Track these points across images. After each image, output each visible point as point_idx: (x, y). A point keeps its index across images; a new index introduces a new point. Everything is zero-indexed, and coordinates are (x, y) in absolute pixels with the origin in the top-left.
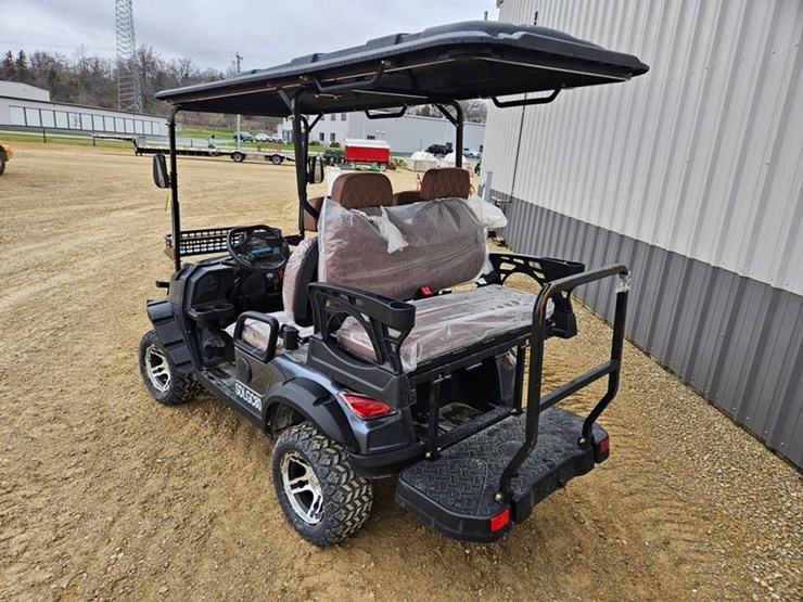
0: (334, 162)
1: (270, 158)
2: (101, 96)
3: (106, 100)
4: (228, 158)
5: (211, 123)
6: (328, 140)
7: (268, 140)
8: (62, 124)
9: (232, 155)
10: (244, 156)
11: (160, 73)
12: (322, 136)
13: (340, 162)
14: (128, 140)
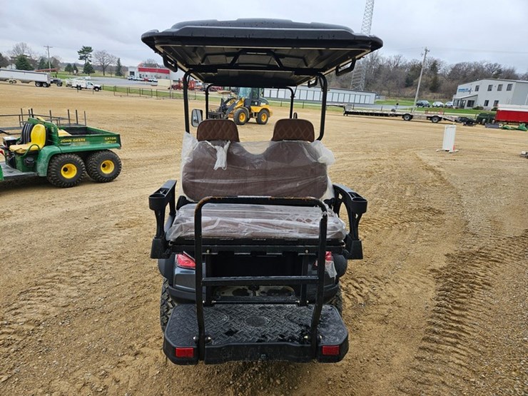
0: (486, 122)
1: (431, 118)
2: (343, 82)
3: (345, 84)
4: (401, 118)
5: (406, 95)
6: (491, 106)
7: (441, 106)
8: (310, 98)
9: (403, 116)
10: (411, 117)
11: (380, 65)
12: (487, 103)
13: (491, 122)
14: (341, 106)
